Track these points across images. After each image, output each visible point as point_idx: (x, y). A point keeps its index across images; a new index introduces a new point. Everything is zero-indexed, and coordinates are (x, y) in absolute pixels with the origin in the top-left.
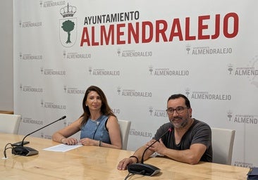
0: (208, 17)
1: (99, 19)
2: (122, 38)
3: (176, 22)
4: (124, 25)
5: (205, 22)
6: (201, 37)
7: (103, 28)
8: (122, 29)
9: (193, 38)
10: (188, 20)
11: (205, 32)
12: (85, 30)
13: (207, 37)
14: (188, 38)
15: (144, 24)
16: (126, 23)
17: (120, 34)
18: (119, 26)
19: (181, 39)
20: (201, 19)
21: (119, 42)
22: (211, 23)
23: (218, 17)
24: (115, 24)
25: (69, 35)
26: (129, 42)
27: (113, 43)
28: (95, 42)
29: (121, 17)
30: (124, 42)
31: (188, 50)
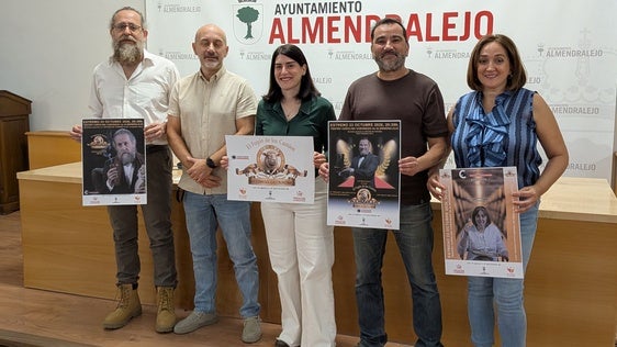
0: (455, 15)
1: (300, 8)
2: (335, 35)
3: (414, 18)
4: (338, 19)
5: (451, 20)
6: (446, 38)
7: (306, 21)
8: (335, 24)
9: (437, 39)
10: (429, 16)
11: (451, 32)
12: (277, 22)
13: (454, 38)
14: (429, 38)
15: (369, 18)
16: (342, 15)
17: (331, 30)
18: (331, 20)
19: (420, 39)
20: (447, 16)
21: (331, 40)
22: (459, 22)
23: (468, 15)
24: (325, 16)
25: (250, 28)
26: (347, 40)
27: (321, 41)
28: (294, 38)
29: (334, 7)
30: (338, 41)
31: (430, 52)
